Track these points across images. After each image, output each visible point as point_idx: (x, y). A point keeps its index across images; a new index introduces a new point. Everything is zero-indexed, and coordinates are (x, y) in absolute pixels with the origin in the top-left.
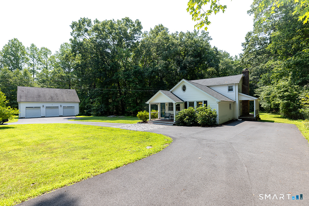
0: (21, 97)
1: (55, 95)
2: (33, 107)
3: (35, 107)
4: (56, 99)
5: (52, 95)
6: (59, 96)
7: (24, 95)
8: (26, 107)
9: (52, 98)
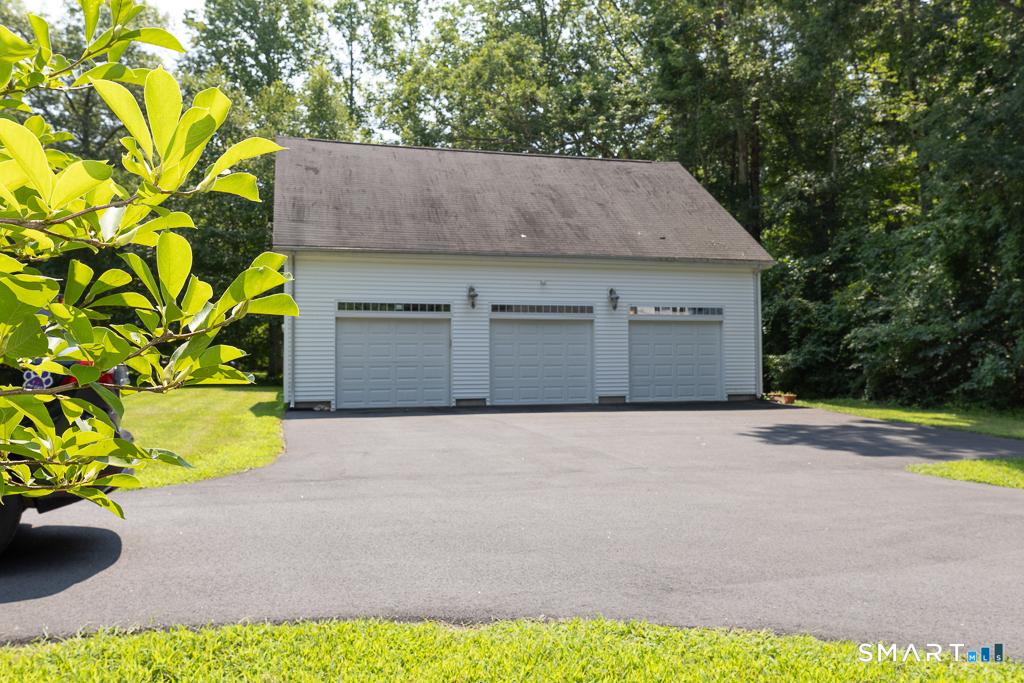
0: (299, 213)
1: (550, 204)
2: (391, 307)
3: (407, 307)
4: (568, 230)
5: (532, 205)
6: (581, 211)
7: (324, 197)
8: (341, 306)
9: (531, 222)
